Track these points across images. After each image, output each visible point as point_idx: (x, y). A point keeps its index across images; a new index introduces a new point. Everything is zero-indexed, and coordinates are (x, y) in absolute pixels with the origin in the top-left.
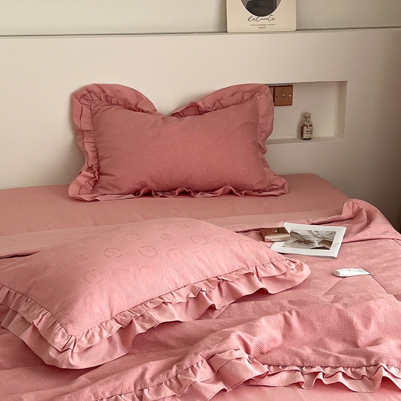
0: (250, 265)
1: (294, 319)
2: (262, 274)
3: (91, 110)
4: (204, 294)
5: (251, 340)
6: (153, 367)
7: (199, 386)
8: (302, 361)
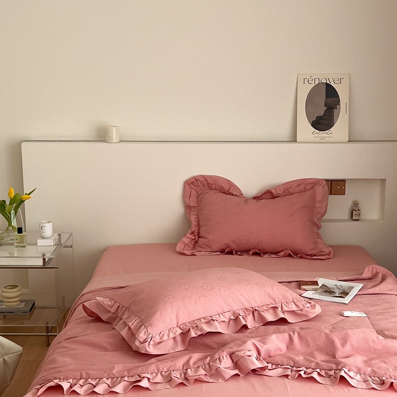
0: (277, 302)
1: (296, 338)
2: (285, 308)
3: (197, 193)
4: (241, 317)
5: (262, 347)
6: (196, 356)
7: (221, 370)
8: (294, 363)
